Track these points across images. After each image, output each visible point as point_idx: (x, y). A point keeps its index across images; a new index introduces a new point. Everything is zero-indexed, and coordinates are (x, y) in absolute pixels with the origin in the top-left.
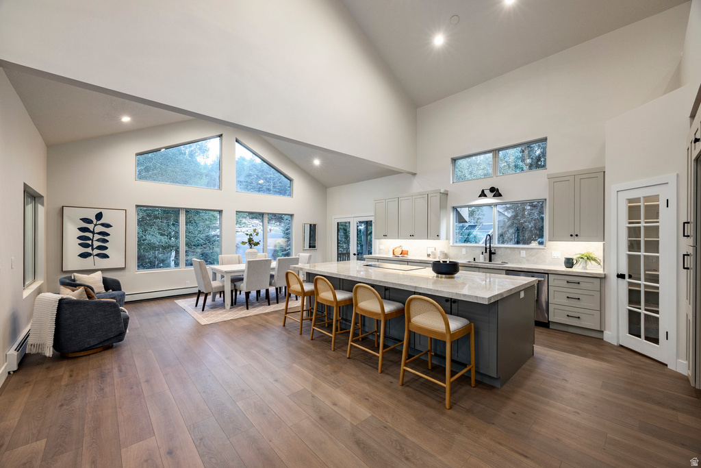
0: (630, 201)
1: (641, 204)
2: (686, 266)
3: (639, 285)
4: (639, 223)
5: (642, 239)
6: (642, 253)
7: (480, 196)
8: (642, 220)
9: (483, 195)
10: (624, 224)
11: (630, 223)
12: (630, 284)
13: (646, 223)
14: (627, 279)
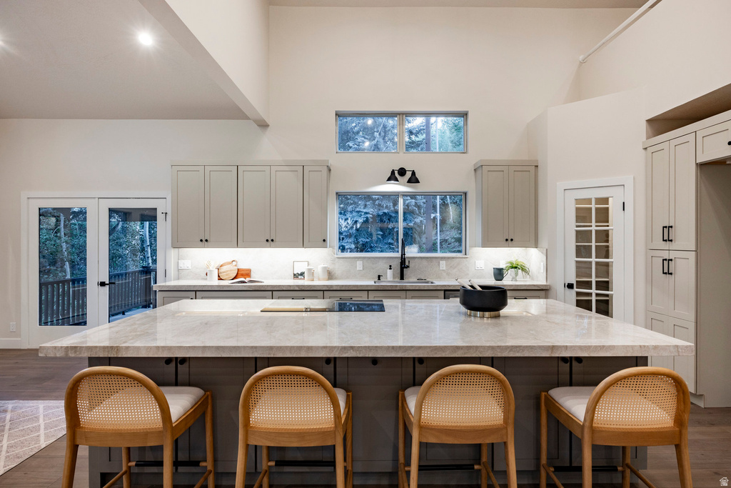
0: (578, 201)
1: (593, 206)
2: (666, 271)
3: (590, 294)
4: (591, 226)
5: (593, 244)
6: (594, 260)
7: (389, 179)
8: (594, 223)
9: (392, 177)
10: (572, 227)
11: (577, 226)
12: (578, 294)
13: (597, 226)
14: (576, 290)
